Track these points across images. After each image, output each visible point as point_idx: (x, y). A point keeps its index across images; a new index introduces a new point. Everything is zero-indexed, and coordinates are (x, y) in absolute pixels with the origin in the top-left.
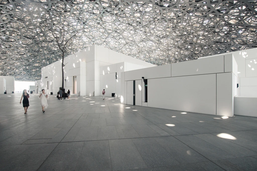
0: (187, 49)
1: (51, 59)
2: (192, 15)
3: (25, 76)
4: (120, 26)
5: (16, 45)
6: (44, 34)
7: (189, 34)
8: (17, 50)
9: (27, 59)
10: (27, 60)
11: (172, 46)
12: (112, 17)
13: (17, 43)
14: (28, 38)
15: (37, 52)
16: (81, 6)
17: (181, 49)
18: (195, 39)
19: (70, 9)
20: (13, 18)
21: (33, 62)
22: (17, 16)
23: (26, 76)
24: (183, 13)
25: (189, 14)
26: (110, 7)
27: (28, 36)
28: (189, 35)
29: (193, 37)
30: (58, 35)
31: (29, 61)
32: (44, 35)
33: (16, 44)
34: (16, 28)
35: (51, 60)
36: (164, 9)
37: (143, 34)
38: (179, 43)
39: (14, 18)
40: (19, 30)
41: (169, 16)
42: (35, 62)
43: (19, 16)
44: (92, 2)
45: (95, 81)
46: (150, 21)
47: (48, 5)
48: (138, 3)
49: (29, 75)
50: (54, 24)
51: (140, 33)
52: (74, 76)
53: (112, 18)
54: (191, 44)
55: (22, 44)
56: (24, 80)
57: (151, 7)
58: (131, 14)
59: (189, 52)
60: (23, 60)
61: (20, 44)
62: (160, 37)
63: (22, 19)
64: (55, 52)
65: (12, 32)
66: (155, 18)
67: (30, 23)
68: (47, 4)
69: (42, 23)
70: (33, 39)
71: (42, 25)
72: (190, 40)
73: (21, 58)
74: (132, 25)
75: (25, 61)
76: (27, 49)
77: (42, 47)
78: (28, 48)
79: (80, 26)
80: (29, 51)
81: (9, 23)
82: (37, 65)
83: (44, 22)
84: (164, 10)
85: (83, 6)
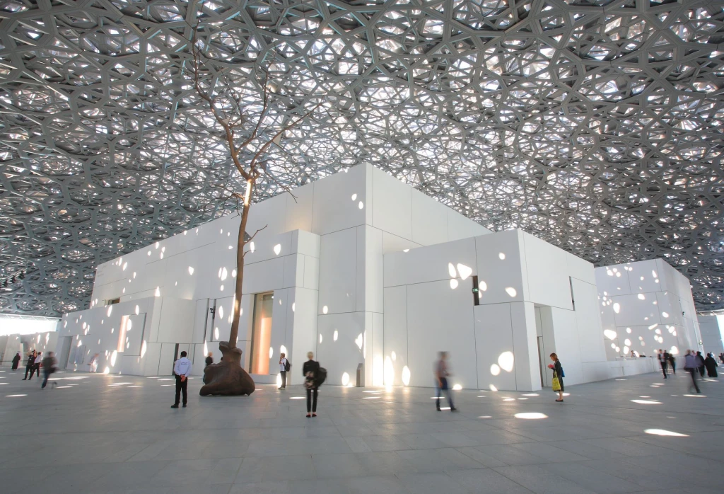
0: (635, 208)
1: (135, 234)
2: (683, 90)
3: (17, 296)
4: (418, 123)
5: (12, 176)
6: (134, 141)
7: (652, 157)
8: (12, 195)
9: (42, 229)
10: (43, 233)
11: (583, 196)
12: (399, 89)
13: (21, 170)
14: (69, 151)
15: (91, 205)
16: (302, 44)
17: (614, 207)
18: (671, 174)
19: (259, 53)
20: (32, 70)
21: (66, 241)
22: (51, 65)
23: (22, 296)
24: (651, 81)
25: (673, 85)
26: (404, 52)
27: (72, 147)
28: (651, 160)
29: (665, 168)
30: (183, 145)
31: (48, 239)
32: (133, 144)
33: (12, 172)
34: (36, 111)
35: (134, 239)
36: (588, 68)
37: (490, 155)
38: (610, 187)
39: (36, 72)
40: (41, 119)
41: (597, 93)
42: (71, 243)
43: (57, 67)
44: (347, 31)
45: (366, 313)
46: (527, 109)
47: (181, 33)
48: (507, 43)
49: (33, 291)
50: (181, 106)
51: (478, 149)
52: (256, 295)
53: (398, 93)
54: (651, 190)
55: (42, 172)
56: (9, 312)
57: (545, 59)
58: (468, 81)
59: (639, 219)
60: (26, 234)
61: (32, 173)
62: (547, 165)
63: (68, 80)
64: (157, 211)
65: (12, 126)
66: (548, 98)
67: (93, 97)
68: (181, 31)
69: (138, 98)
70: (89, 157)
71: (135, 107)
72: (652, 179)
73: (21, 225)
74: (459, 121)
75: (36, 237)
76: (52, 194)
77: (114, 190)
78: (59, 188)
79: (274, 117)
80: (59, 200)
81: (12, 90)
82: (77, 254)
83: (147, 95)
84: (590, 69)
85: (309, 46)
